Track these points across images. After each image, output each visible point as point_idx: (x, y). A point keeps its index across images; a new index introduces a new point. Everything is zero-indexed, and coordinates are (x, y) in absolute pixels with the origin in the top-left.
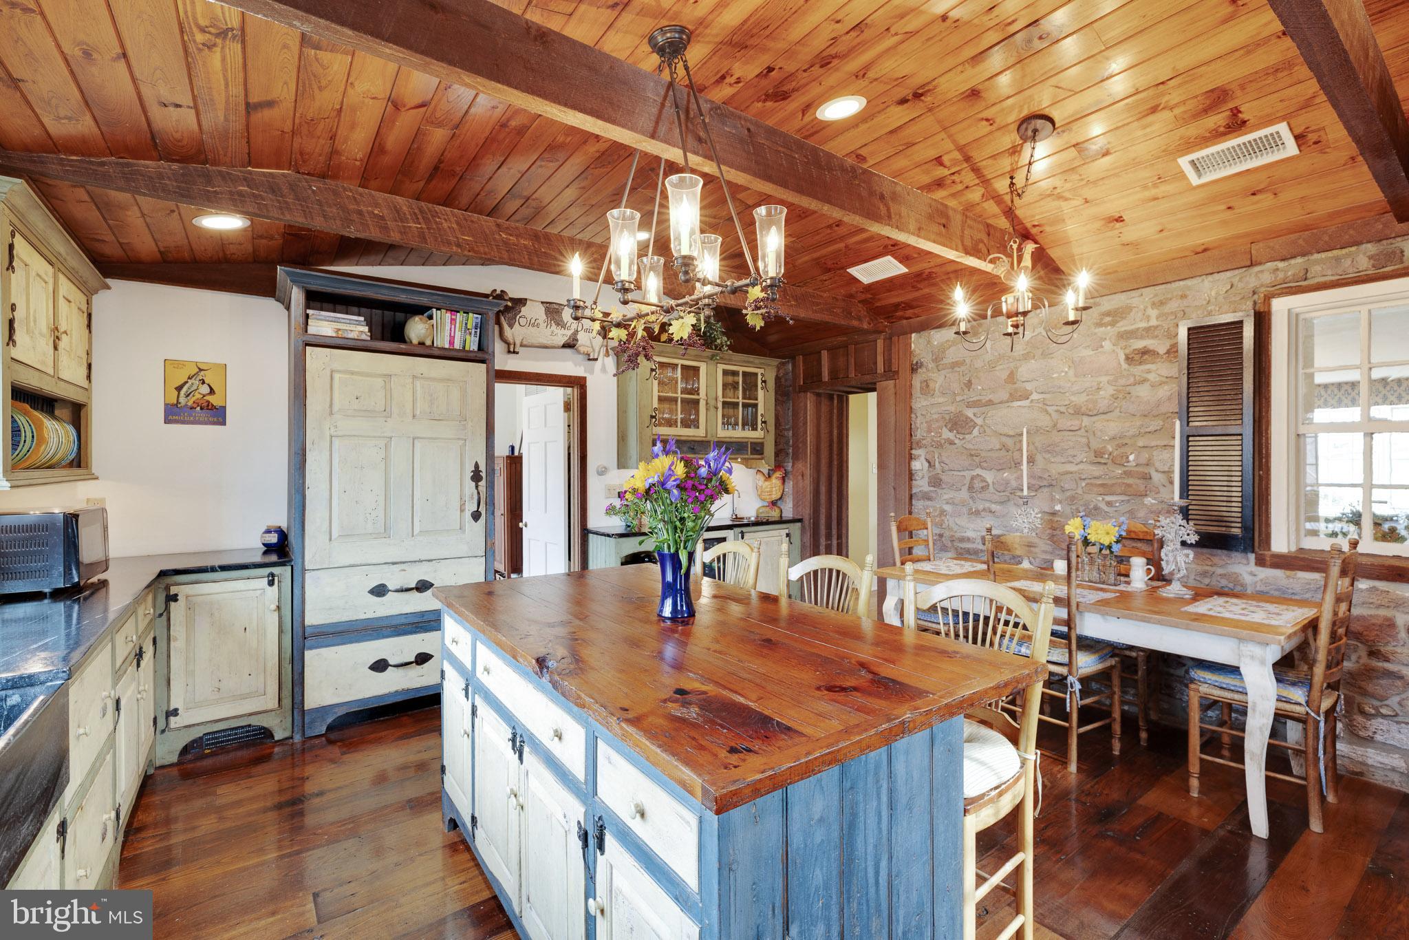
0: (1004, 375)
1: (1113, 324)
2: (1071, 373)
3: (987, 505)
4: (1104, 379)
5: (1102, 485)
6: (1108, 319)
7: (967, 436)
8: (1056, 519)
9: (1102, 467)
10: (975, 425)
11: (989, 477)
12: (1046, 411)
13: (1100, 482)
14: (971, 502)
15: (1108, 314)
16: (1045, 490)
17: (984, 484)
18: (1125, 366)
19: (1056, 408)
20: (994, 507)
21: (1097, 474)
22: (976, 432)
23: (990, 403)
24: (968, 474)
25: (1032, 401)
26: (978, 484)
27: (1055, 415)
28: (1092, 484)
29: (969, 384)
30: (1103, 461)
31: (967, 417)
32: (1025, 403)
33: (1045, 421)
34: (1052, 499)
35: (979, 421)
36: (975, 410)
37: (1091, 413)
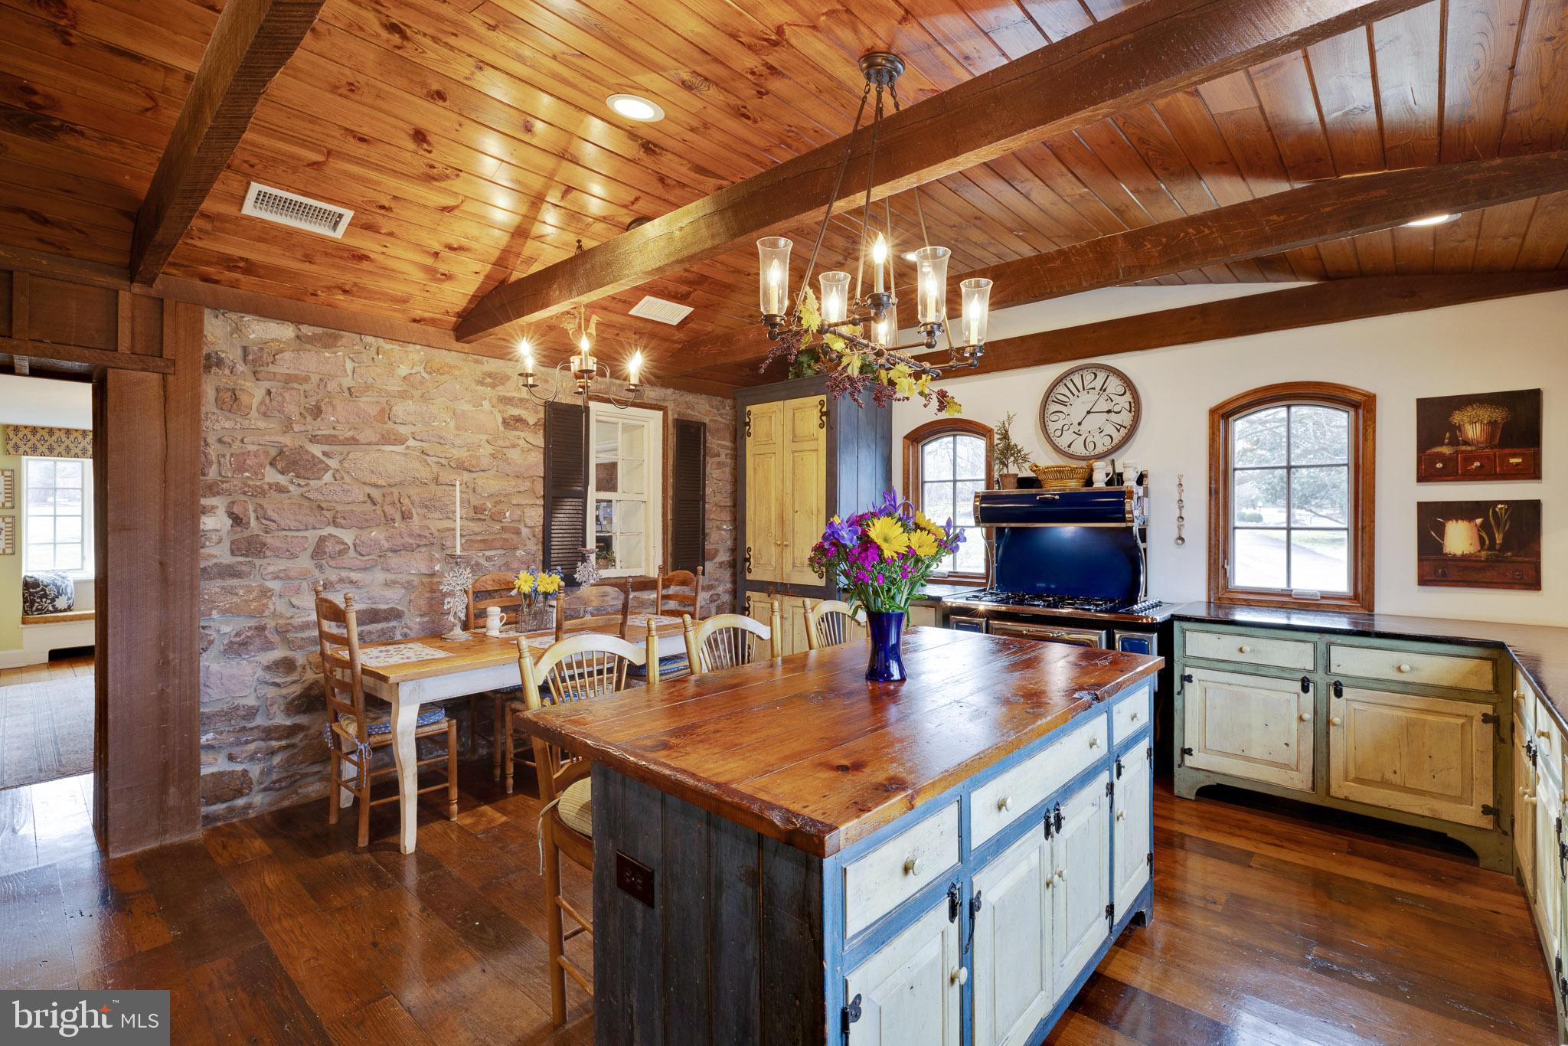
0: (373, 411)
1: (493, 386)
2: (452, 424)
3: (344, 574)
4: (484, 437)
5: (483, 541)
6: (488, 380)
7: (312, 483)
8: (436, 580)
9: (480, 523)
10: (327, 468)
11: (348, 537)
12: (426, 461)
13: (479, 538)
14: (316, 572)
15: (490, 375)
16: (423, 549)
17: (342, 547)
18: (502, 429)
19: (435, 459)
20: (354, 576)
21: (477, 530)
22: (328, 477)
23: (353, 441)
24: (312, 536)
25: (408, 448)
26: (330, 547)
27: (435, 468)
28: (472, 541)
29: (317, 412)
30: (482, 517)
31: (313, 456)
32: (400, 448)
33: (424, 473)
34: (431, 559)
35: (333, 463)
36: (326, 448)
37: (473, 469)
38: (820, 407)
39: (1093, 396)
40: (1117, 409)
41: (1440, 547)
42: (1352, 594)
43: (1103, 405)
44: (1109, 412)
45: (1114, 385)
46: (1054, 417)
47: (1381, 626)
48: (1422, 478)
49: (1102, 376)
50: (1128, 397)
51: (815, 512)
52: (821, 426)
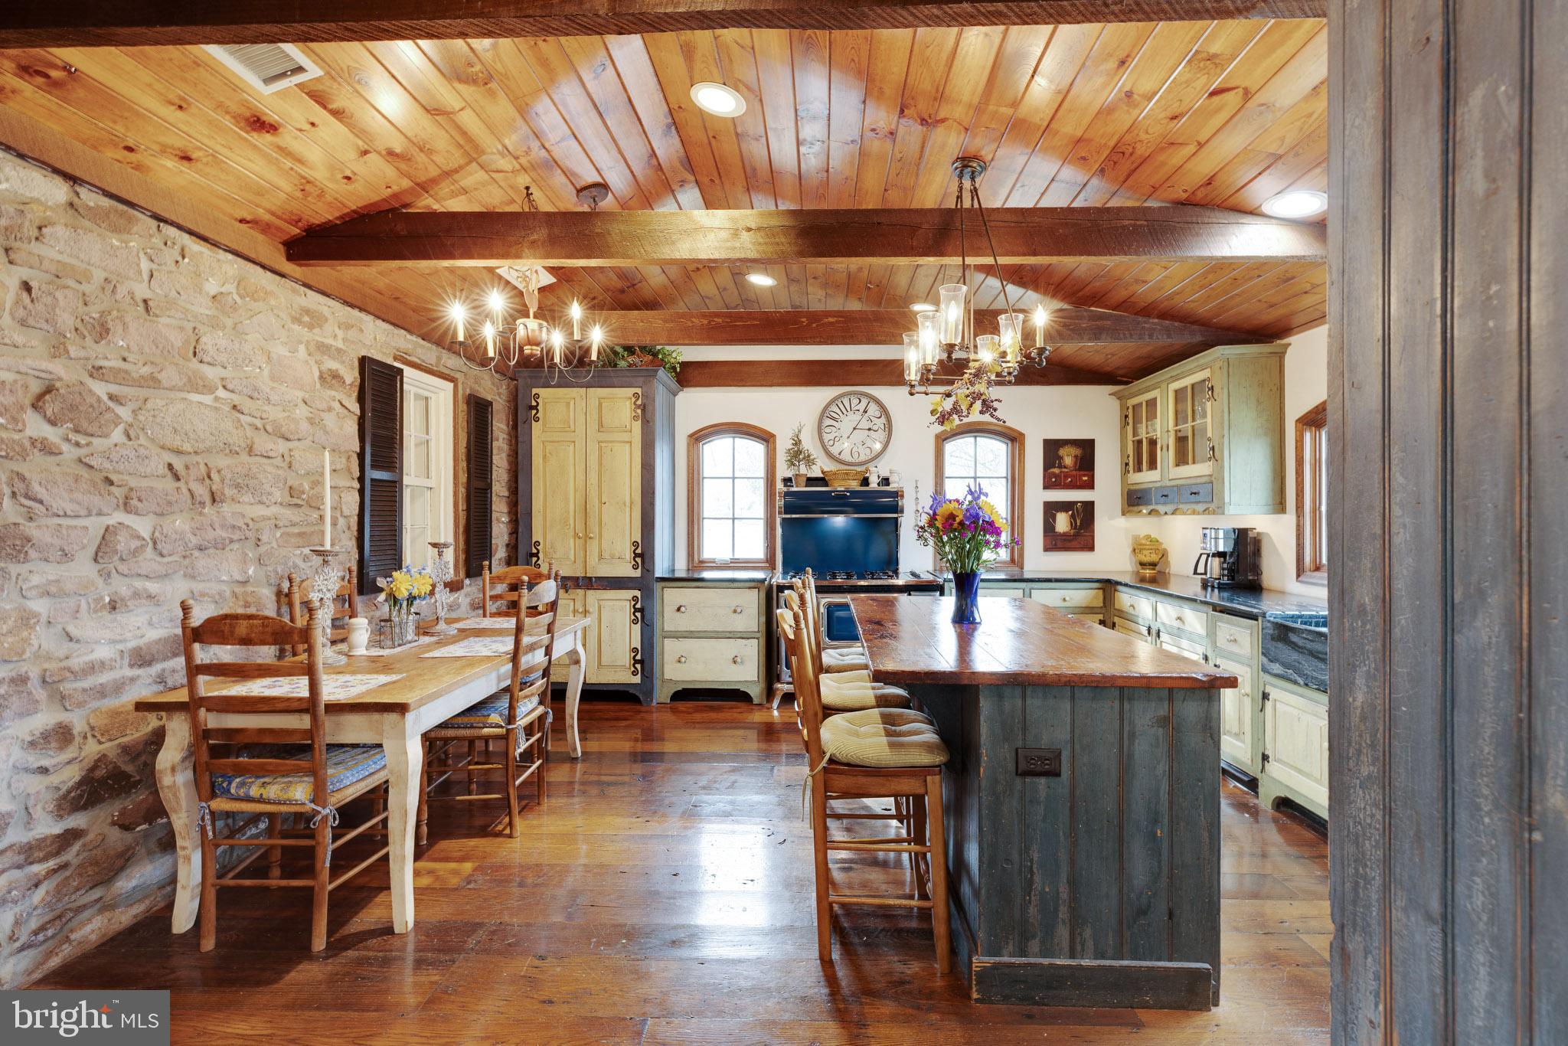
0: (177, 339)
1: (311, 327)
2: (266, 373)
3: (139, 584)
4: (300, 394)
5: (300, 535)
6: (306, 319)
7: (95, 441)
8: (250, 589)
9: (296, 510)
10: (117, 420)
11: (143, 526)
12: (239, 421)
13: (296, 530)
14: (100, 582)
15: (307, 311)
16: (235, 546)
17: (138, 543)
18: (318, 385)
19: (248, 419)
20: (152, 587)
21: (296, 519)
22: (117, 435)
23: (153, 382)
24: (96, 525)
25: (217, 399)
26: (123, 543)
27: (249, 432)
28: (288, 534)
29: (102, 331)
30: (299, 502)
31: (99, 400)
32: (207, 399)
33: (237, 439)
34: (244, 560)
35: (124, 412)
36: (114, 389)
37: (291, 437)
38: (633, 400)
39: (858, 416)
40: (875, 428)
41: (1054, 528)
42: (1008, 559)
43: (865, 424)
44: (869, 429)
45: (873, 409)
46: (828, 430)
47: (1027, 576)
48: (1046, 487)
49: (864, 401)
50: (883, 420)
51: (628, 504)
52: (635, 418)
